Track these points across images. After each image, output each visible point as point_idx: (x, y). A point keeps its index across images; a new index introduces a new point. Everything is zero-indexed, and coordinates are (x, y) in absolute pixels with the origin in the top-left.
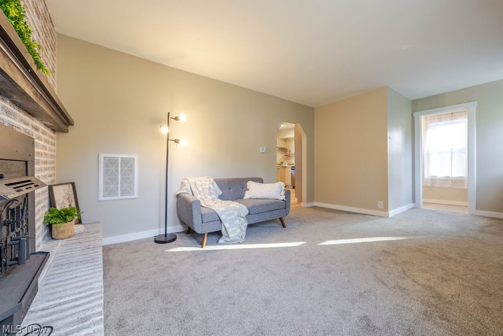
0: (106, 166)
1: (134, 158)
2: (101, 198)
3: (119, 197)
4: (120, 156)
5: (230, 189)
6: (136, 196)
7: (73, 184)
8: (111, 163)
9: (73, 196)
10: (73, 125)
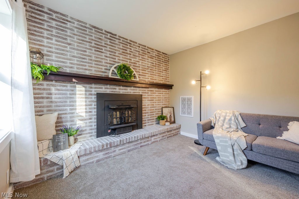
0: (182, 101)
1: (192, 98)
2: (181, 115)
3: (186, 115)
4: (186, 97)
5: (260, 124)
6: (192, 116)
7: (173, 108)
8: (184, 100)
9: (173, 112)
10: (173, 85)
